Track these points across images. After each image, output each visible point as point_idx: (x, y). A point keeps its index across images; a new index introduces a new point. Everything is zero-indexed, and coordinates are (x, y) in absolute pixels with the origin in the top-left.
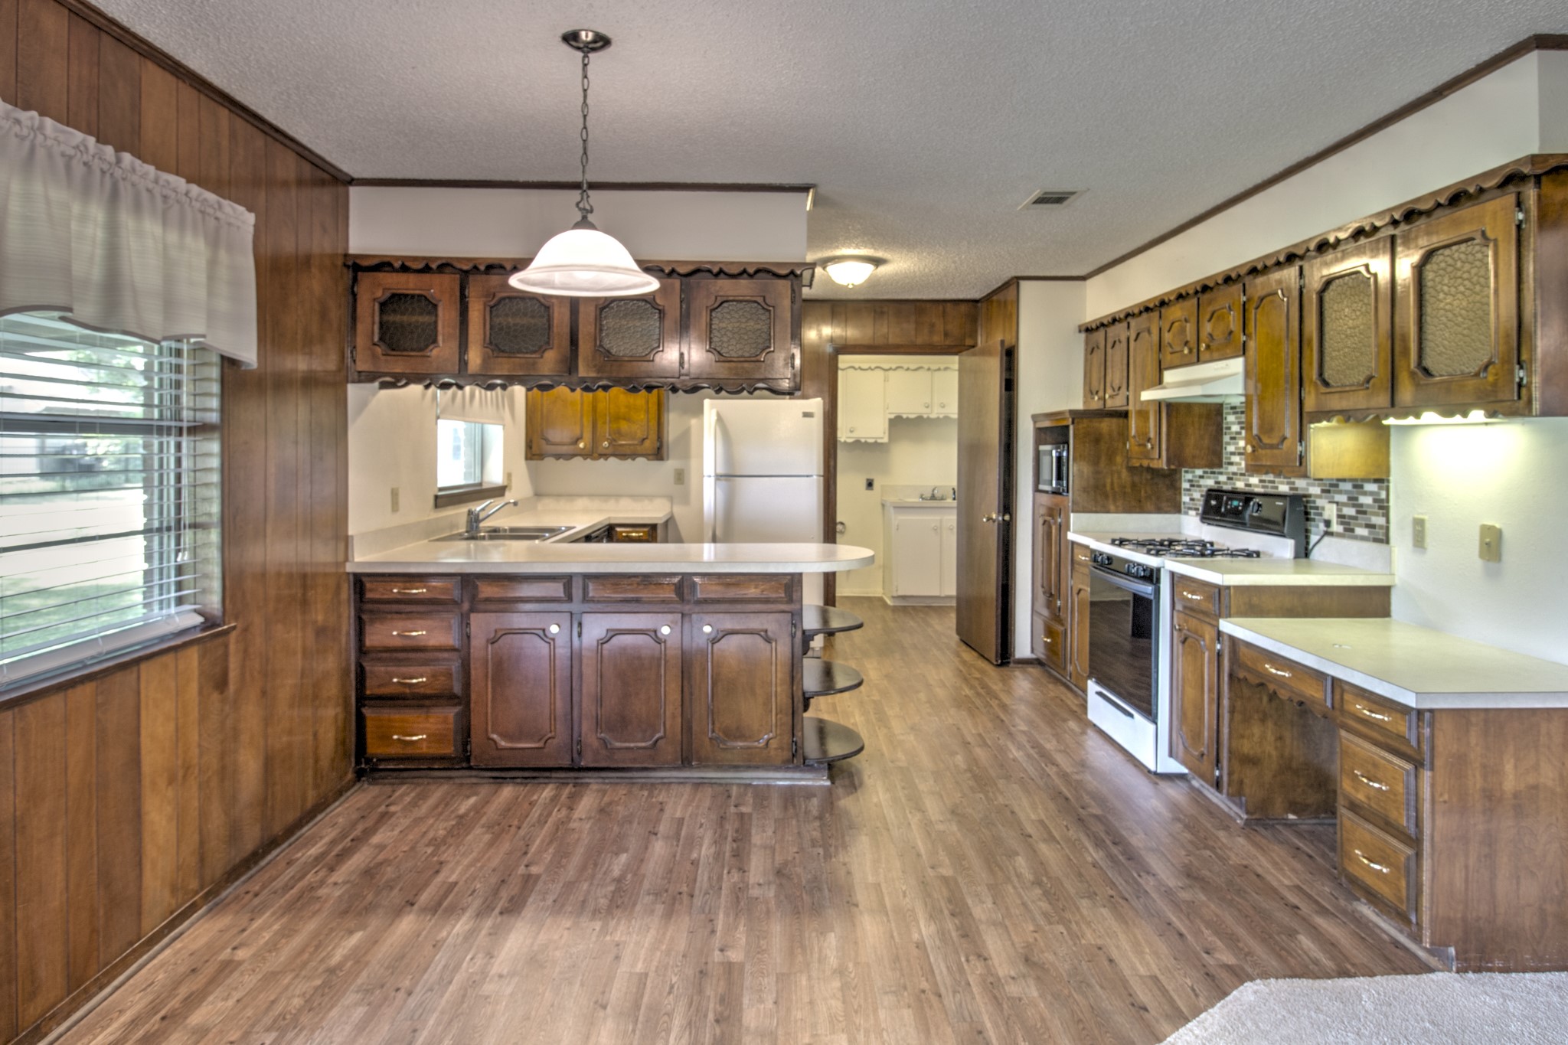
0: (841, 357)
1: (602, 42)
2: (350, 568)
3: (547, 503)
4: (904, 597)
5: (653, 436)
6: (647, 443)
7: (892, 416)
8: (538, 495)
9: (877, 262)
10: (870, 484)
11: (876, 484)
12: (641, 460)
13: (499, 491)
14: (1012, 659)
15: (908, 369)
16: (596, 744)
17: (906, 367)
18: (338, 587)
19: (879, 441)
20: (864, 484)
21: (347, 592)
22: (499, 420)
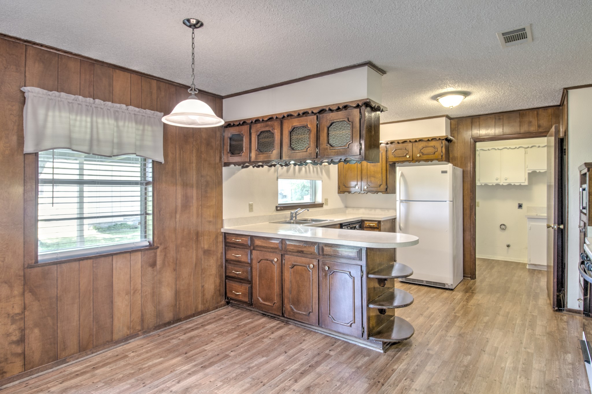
0: (478, 144)
1: (199, 24)
2: (223, 230)
3: (349, 210)
4: (535, 265)
5: (384, 183)
6: (382, 186)
7: (530, 171)
8: (346, 207)
9: (466, 94)
10: (520, 206)
11: (523, 206)
12: (380, 194)
13: (321, 205)
14: (565, 308)
15: (539, 147)
16: (289, 309)
17: (537, 145)
18: (217, 237)
19: (522, 184)
20: (517, 206)
21: (221, 239)
22: (320, 178)
